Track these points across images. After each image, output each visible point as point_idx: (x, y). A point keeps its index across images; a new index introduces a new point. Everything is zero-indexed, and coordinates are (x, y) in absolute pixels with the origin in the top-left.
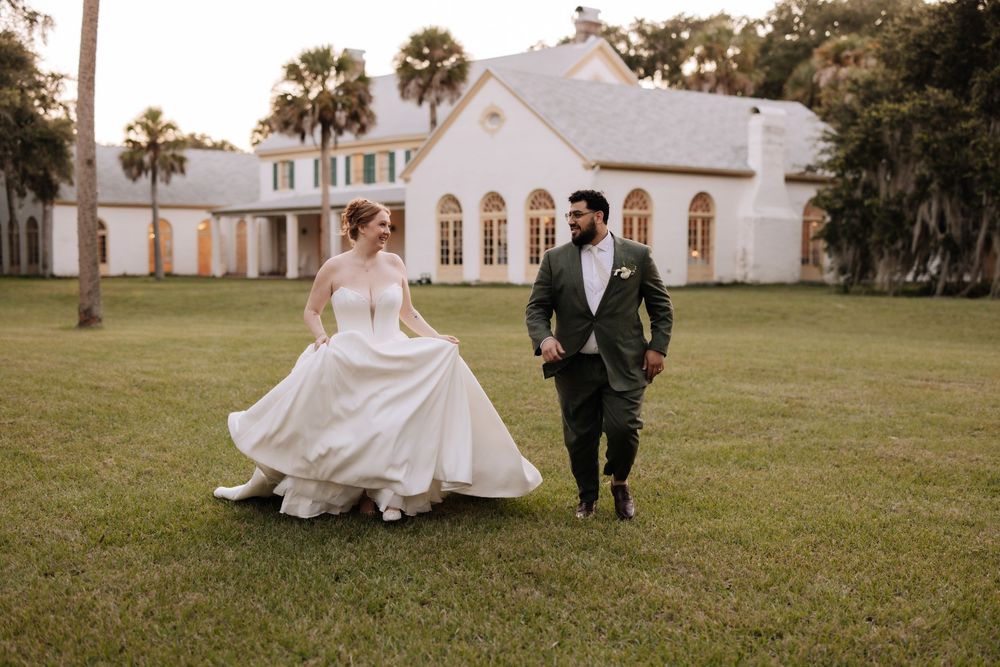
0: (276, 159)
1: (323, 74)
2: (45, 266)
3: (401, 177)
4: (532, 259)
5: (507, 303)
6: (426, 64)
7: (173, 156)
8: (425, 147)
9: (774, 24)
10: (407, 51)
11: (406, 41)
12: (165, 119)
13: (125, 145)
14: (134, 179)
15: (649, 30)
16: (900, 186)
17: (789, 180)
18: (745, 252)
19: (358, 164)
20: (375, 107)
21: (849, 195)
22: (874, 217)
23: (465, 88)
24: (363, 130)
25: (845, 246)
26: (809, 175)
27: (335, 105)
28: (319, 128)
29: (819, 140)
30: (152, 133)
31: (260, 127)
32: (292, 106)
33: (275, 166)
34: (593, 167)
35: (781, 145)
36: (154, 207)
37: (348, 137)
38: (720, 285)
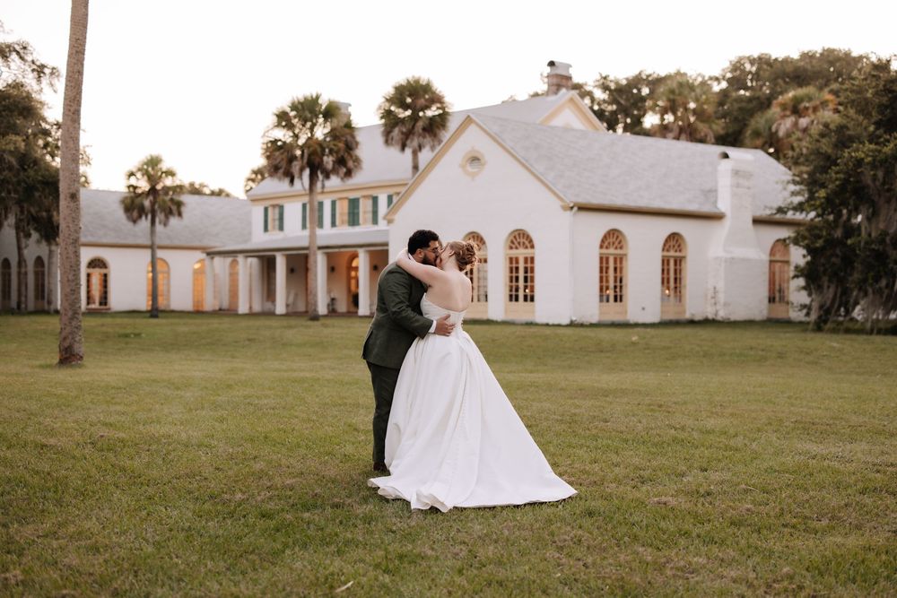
0: (268, 203)
1: (312, 121)
2: (49, 303)
3: (384, 218)
4: (511, 296)
5: (493, 340)
6: (409, 113)
7: (172, 200)
8: (406, 191)
9: (729, 81)
10: (390, 100)
11: (390, 91)
12: (164, 166)
13: (126, 190)
14: (135, 222)
15: (613, 86)
16: (882, 226)
17: (757, 221)
18: (715, 291)
19: (343, 208)
20: (361, 152)
21: (829, 234)
22: (856, 255)
23: (446, 135)
24: (349, 173)
25: (826, 284)
26: (778, 217)
27: (323, 150)
28: (307, 172)
29: (788, 182)
30: (153, 180)
31: (254, 176)
32: (282, 151)
33: (266, 210)
34: (572, 208)
35: (749, 188)
36: (152, 247)
37: (334, 182)
38: (692, 323)
